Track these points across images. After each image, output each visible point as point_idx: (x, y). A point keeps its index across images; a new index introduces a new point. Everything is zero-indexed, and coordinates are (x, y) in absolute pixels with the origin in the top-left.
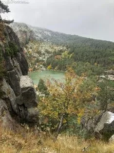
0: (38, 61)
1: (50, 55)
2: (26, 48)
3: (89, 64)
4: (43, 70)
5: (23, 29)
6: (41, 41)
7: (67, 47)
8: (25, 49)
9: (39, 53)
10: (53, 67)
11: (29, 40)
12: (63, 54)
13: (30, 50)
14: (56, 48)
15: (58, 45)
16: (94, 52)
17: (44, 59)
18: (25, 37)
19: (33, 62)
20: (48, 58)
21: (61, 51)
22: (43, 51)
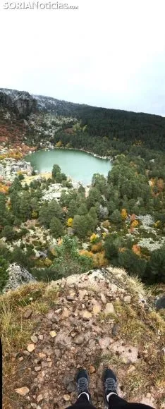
0: (43, 136)
1: (58, 128)
2: (27, 120)
3: (107, 138)
4: (50, 149)
5: (24, 97)
6: (45, 111)
7: (77, 118)
8: (25, 121)
9: (44, 125)
10: (64, 144)
11: (31, 111)
12: (74, 126)
13: (33, 123)
14: (65, 119)
15: (66, 116)
16: (111, 124)
17: (51, 134)
18: (25, 107)
19: (37, 137)
20: (56, 133)
21: (72, 123)
22: (49, 123)
